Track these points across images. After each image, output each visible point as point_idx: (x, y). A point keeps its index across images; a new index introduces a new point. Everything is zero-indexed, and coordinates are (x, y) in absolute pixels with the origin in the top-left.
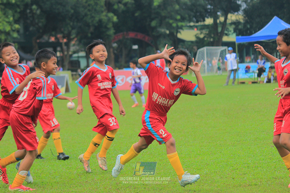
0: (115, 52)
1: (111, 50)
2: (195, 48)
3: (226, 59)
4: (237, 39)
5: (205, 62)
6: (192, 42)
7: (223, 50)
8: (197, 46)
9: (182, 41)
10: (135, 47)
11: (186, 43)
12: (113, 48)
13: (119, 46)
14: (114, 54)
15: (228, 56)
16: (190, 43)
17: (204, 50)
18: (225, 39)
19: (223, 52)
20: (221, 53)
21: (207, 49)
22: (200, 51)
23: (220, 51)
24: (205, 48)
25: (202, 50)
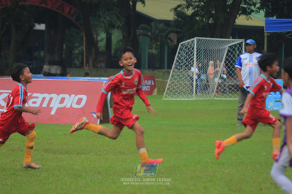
2: (173, 36)
3: (241, 65)
4: (267, 23)
5: (195, 69)
6: (166, 23)
7: (235, 45)
8: (177, 32)
9: (147, 20)
10: (42, 27)
11: (153, 24)
15: (245, 56)
16: (161, 26)
17: (193, 41)
18: (241, 20)
19: (234, 50)
20: (229, 51)
21: (198, 41)
22: (182, 45)
23: (227, 47)
24: (195, 39)
25: (189, 43)
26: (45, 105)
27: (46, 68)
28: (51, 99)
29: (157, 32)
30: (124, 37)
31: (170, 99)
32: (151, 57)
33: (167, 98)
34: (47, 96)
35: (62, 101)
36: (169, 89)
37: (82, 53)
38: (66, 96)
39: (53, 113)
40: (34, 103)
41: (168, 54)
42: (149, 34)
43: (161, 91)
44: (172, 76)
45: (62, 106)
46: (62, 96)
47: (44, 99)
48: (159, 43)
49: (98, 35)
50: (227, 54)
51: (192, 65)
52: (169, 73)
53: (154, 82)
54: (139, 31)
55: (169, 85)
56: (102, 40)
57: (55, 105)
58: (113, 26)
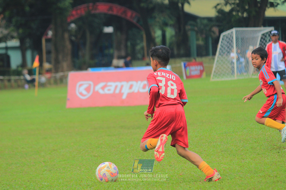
0: (73, 38)
1: (66, 35)
2: (216, 30)
5: (234, 55)
6: (210, 19)
7: (267, 33)
8: (218, 26)
9: (193, 18)
10: (109, 30)
11: (198, 21)
12: (69, 31)
13: (79, 28)
14: (72, 42)
16: (205, 22)
17: (232, 32)
19: (266, 36)
20: (262, 38)
21: (237, 32)
22: (224, 36)
23: (260, 35)
24: (234, 30)
25: (229, 34)
26: (117, 91)
27: (115, 62)
28: (122, 86)
29: (202, 27)
30: (176, 33)
31: (216, 79)
32: (199, 47)
33: (213, 79)
34: (119, 84)
35: (131, 87)
36: (215, 72)
37: (143, 48)
38: (134, 83)
39: (124, 97)
40: (109, 90)
41: (212, 44)
42: (196, 29)
43: (209, 74)
44: (217, 61)
45: (131, 91)
46: (130, 83)
47: (116, 87)
48: (204, 36)
49: (155, 32)
50: (261, 41)
51: (233, 52)
52: (214, 59)
53: (203, 67)
54: (188, 27)
55: (216, 69)
56: (158, 37)
57: (126, 91)
58: (166, 24)
